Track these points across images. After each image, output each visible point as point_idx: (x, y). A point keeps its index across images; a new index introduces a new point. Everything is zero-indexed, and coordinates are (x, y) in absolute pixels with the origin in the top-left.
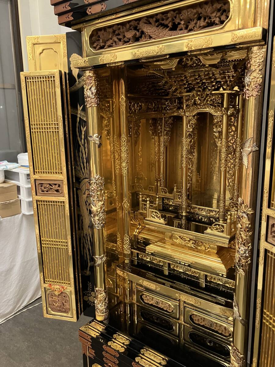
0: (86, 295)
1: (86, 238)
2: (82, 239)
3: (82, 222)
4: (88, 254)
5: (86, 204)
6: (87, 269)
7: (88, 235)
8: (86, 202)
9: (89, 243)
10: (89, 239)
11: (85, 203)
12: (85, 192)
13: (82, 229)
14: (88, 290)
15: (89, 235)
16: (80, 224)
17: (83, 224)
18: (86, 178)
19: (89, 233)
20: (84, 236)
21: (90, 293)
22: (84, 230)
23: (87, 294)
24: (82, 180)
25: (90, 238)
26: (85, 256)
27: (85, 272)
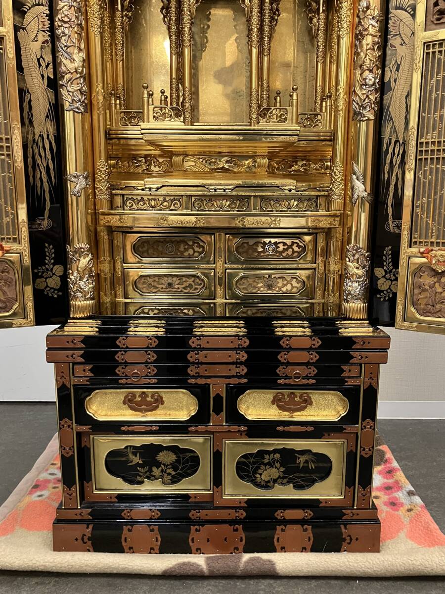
0: (42, 277)
1: (41, 145)
2: (30, 146)
3: (30, 108)
4: (45, 180)
5: (40, 65)
6: (44, 216)
7: (45, 137)
8: (38, 60)
9: (47, 155)
10: (47, 146)
11: (36, 62)
12: (36, 36)
13: (31, 122)
14: (45, 264)
15: (48, 135)
16: (25, 113)
17: (33, 111)
18: (39, 5)
19: (47, 132)
20: (34, 140)
21: (52, 269)
22: (36, 127)
23: (43, 273)
24: (30, 8)
25: (50, 143)
26: (39, 185)
27: (38, 222)
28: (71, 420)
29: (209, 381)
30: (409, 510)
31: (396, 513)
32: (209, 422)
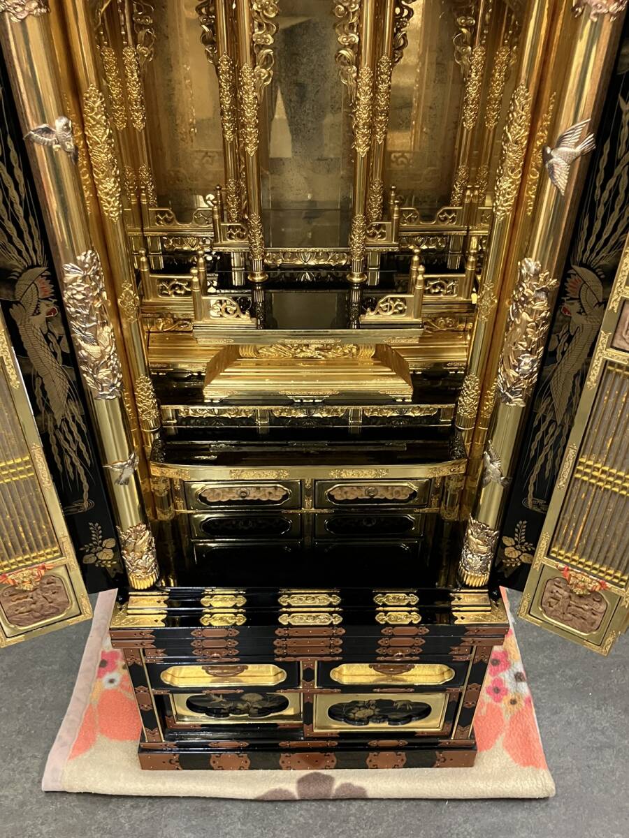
0: (89, 553)
1: (65, 429)
2: (51, 433)
3: (45, 393)
4: (78, 464)
5: (49, 342)
6: (82, 498)
7: (70, 420)
8: (46, 336)
9: (76, 438)
10: (75, 429)
11: (43, 339)
12: (37, 307)
13: (48, 409)
14: (91, 542)
15: (73, 418)
16: (39, 400)
17: (49, 396)
18: (33, 266)
19: (72, 413)
20: (56, 427)
21: (101, 545)
22: (55, 411)
23: (91, 549)
24: (21, 274)
25: (78, 426)
26: (70, 469)
27: (76, 505)
28: (147, 686)
29: (298, 659)
30: (513, 702)
31: (498, 704)
32: (299, 685)
